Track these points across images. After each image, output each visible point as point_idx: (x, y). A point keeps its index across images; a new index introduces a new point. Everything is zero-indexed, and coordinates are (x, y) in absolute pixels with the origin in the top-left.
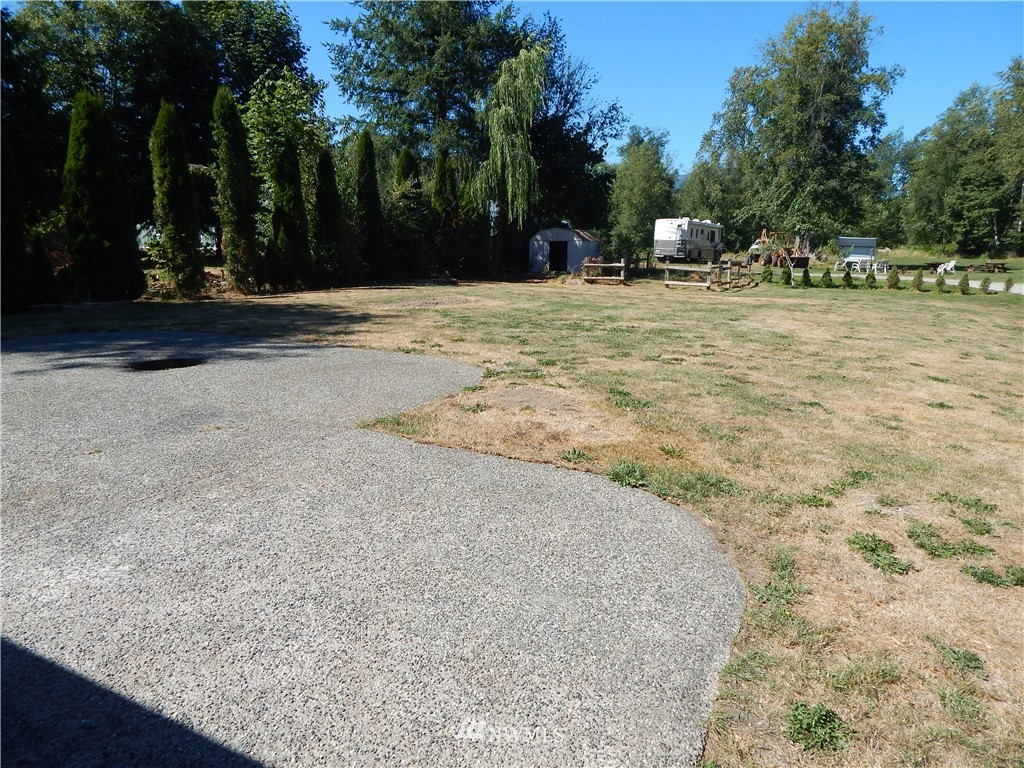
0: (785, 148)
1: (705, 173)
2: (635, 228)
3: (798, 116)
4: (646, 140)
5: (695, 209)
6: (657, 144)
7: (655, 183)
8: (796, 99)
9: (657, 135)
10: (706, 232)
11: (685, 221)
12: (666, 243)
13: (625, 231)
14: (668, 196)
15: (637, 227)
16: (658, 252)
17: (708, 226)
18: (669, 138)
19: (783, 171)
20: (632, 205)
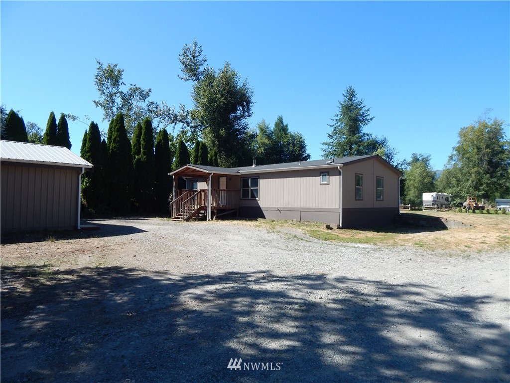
0: (473, 167)
1: (449, 174)
2: (417, 196)
3: (476, 157)
4: (420, 159)
5: (444, 189)
6: (426, 161)
7: (425, 178)
8: (476, 150)
9: (426, 156)
10: (444, 197)
11: (434, 194)
12: (427, 201)
13: (412, 198)
14: (432, 184)
15: (418, 196)
16: (425, 205)
17: (445, 195)
18: (431, 157)
19: (473, 175)
20: (415, 187)
